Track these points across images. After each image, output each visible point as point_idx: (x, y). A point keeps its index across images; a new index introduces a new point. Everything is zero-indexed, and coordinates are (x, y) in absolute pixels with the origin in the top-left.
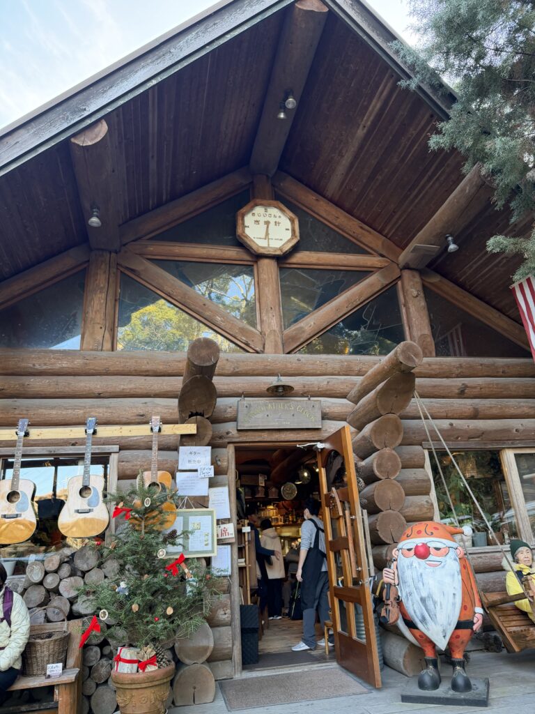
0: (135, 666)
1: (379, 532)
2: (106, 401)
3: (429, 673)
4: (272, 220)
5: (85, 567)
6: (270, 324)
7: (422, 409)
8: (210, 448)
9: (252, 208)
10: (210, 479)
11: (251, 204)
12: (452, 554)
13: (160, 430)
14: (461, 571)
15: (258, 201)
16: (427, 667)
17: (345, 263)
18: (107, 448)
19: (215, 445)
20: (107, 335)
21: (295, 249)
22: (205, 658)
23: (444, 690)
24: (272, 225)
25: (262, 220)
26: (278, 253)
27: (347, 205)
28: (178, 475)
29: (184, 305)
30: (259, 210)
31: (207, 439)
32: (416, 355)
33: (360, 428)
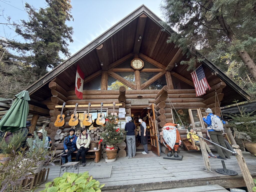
0: (110, 149)
1: (160, 126)
2: (106, 100)
3: (170, 153)
4: (138, 62)
5: (102, 131)
6: (138, 84)
7: (170, 101)
8: (125, 108)
9: (134, 60)
10: (125, 114)
11: (134, 59)
12: (174, 129)
13: (115, 105)
14: (176, 133)
15: (135, 59)
16: (169, 152)
17: (154, 70)
18: (106, 109)
19: (126, 108)
20: (106, 87)
21: (143, 68)
22: (124, 149)
23: (173, 157)
24: (138, 63)
25: (136, 62)
26: (139, 69)
27: (154, 58)
28: (119, 114)
29: (121, 81)
30: (135, 61)
31: (124, 107)
32: (167, 88)
33: (157, 105)
